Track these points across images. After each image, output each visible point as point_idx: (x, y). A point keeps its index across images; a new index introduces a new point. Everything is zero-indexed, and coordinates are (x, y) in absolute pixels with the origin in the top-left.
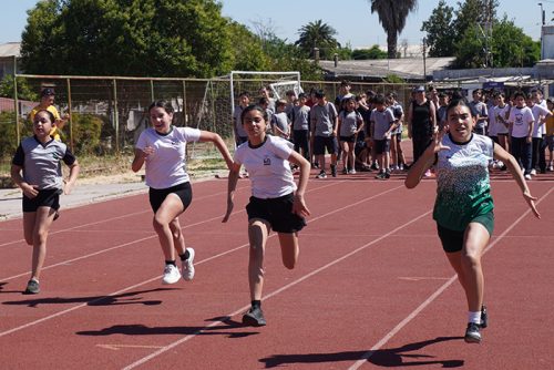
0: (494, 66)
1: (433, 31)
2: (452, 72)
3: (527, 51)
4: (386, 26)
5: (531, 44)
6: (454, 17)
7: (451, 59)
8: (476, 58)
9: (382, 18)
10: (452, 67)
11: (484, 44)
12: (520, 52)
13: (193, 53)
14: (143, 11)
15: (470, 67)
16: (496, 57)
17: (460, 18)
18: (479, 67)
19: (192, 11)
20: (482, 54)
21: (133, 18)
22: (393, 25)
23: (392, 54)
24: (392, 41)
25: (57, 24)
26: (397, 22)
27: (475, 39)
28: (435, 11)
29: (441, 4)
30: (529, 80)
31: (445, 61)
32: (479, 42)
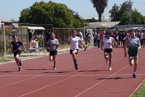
0: (132, 24)
1: (112, 13)
2: (120, 26)
3: (142, 19)
4: (98, 12)
5: (143, 17)
6: (119, 9)
7: (119, 22)
8: (127, 22)
9: (97, 10)
10: (119, 24)
11: (129, 18)
12: (140, 20)
13: (64, 22)
14: (52, 12)
15: (125, 24)
16: (132, 21)
17: (121, 9)
18: (128, 24)
19: (64, 12)
20: (129, 21)
21: (49, 13)
22: (100, 11)
23: (100, 20)
24: (100, 16)
25: (30, 15)
26: (102, 11)
27: (126, 16)
28: (113, 7)
29: (115, 5)
30: (143, 28)
31: (117, 23)
32: (127, 17)
